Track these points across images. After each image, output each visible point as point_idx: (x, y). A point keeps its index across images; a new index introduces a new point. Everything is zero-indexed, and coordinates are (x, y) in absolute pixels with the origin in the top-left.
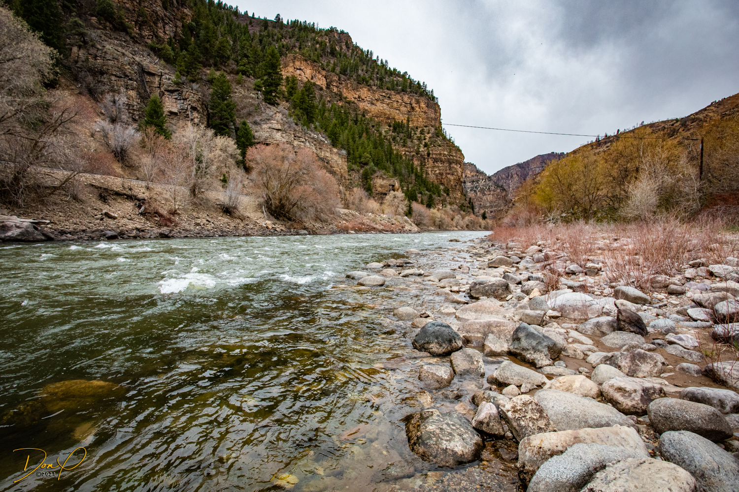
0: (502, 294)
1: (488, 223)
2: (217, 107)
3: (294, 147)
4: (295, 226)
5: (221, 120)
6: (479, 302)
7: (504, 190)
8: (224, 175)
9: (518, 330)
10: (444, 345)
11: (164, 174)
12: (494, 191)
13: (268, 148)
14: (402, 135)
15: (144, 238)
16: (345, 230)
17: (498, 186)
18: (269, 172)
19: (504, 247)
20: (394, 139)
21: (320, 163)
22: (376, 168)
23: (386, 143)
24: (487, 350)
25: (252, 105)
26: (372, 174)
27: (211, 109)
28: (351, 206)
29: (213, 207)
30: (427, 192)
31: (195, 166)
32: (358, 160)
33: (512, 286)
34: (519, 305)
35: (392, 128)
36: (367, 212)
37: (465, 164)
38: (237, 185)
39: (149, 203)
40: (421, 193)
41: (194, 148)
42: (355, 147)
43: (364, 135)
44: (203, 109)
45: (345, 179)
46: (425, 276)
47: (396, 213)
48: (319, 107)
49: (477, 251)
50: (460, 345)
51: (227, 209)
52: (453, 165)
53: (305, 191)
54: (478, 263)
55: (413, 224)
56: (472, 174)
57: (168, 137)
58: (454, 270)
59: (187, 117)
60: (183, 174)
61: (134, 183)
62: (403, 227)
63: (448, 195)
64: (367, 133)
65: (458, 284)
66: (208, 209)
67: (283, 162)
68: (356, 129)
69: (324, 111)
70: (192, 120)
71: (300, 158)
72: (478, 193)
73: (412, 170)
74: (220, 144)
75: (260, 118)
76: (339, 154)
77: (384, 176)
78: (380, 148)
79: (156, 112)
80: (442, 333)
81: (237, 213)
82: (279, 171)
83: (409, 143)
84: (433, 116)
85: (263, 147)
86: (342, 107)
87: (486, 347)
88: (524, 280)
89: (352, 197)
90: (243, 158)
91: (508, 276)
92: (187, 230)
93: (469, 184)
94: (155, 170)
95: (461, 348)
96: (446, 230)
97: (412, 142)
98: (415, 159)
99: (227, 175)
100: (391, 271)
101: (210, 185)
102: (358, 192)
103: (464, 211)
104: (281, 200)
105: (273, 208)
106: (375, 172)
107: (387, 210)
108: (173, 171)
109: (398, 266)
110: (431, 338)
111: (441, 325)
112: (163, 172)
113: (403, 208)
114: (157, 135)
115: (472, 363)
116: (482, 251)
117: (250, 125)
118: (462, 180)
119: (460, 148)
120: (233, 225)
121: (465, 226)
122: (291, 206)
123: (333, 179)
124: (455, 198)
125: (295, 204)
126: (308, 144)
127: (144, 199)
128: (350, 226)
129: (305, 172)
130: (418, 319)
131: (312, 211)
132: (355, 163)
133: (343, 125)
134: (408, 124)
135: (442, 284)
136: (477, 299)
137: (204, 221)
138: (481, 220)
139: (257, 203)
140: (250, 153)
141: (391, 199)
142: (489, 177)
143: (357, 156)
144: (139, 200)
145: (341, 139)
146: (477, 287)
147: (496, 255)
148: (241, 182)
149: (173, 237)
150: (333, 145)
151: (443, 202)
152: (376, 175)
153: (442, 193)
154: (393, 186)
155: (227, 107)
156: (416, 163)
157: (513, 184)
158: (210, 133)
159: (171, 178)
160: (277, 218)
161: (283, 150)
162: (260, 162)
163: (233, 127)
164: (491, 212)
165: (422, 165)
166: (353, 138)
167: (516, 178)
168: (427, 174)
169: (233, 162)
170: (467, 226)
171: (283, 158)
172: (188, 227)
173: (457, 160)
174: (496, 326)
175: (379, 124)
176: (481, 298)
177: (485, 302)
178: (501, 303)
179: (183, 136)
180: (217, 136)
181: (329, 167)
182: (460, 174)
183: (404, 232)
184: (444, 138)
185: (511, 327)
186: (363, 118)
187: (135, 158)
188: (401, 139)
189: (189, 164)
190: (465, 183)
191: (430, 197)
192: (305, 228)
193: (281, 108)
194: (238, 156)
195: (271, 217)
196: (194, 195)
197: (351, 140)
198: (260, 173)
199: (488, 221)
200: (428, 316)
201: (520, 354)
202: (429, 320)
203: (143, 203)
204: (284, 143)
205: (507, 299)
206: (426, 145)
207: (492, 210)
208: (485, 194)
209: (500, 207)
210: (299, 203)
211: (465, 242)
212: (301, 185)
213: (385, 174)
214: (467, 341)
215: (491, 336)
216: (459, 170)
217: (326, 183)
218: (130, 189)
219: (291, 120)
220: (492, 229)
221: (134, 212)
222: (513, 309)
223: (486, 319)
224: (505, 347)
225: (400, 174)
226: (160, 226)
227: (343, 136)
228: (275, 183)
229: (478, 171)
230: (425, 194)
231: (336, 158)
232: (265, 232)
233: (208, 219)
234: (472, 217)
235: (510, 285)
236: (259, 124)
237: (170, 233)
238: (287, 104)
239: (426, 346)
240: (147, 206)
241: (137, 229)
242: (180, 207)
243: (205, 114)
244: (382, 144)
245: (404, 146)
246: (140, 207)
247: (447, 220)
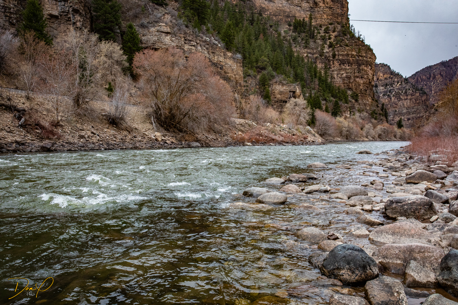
0: (424, 214)
1: (404, 132)
2: (101, 9)
3: (184, 52)
4: (187, 138)
5: (105, 23)
6: (397, 224)
7: (425, 93)
8: (110, 84)
9: (447, 258)
10: (357, 272)
11: (45, 83)
12: (412, 95)
13: (157, 53)
14: (303, 35)
15: (24, 152)
16: (241, 142)
17: (417, 89)
18: (158, 80)
19: (426, 160)
20: (295, 39)
21: (213, 69)
22: (274, 73)
23: (286, 44)
24: (409, 279)
25: (139, 6)
26: (270, 80)
27: (95, 11)
28: (247, 115)
29: (99, 118)
30: (332, 98)
31: (78, 74)
32: (255, 64)
33: (437, 206)
34: (447, 228)
35: (292, 28)
36: (265, 122)
37: (377, 65)
38: (123, 95)
39: (29, 114)
40: (325, 100)
41: (77, 54)
42: (251, 50)
43: (261, 36)
44: (86, 12)
45: (240, 86)
46: (332, 193)
47: (298, 122)
48: (211, 7)
49: (392, 164)
50: (376, 273)
51: (113, 120)
52: (363, 67)
53: (196, 100)
54: (394, 178)
55: (316, 135)
56: (385, 76)
57: (49, 42)
58: (366, 186)
59: (69, 20)
60: (66, 82)
61: (13, 93)
62: (305, 138)
63: (356, 101)
64: (265, 34)
65: (370, 202)
66: (93, 120)
67: (173, 68)
68: (252, 30)
69: (217, 10)
70: (74, 23)
71: (191, 63)
72: (393, 98)
73: (315, 74)
74: (105, 50)
75: (148, 20)
76: (234, 58)
77: (284, 82)
78: (278, 50)
79: (35, 15)
80: (355, 258)
81: (124, 125)
82: (169, 78)
83: (312, 44)
84: (339, 11)
85: (151, 52)
86: (236, 5)
87: (407, 277)
88: (452, 199)
89: (248, 106)
90: (130, 65)
91: (431, 193)
92: (71, 143)
93: (382, 88)
94: (36, 79)
95: (377, 276)
96: (354, 141)
97: (315, 42)
98: (318, 62)
99: (112, 83)
100: (293, 187)
101: (94, 94)
102: (255, 100)
103: (375, 119)
104: (171, 109)
105: (163, 118)
106: (273, 77)
107: (287, 119)
108: (55, 79)
109: (300, 181)
110: (342, 264)
111: (353, 249)
112: (44, 80)
113: (305, 116)
114: (37, 40)
115: (392, 294)
116: (398, 165)
117: (137, 28)
118: (373, 83)
119: (371, 47)
120: (119, 137)
121: (377, 136)
122: (182, 117)
123: (227, 86)
124: (365, 105)
125: (187, 114)
126: (199, 48)
127: (24, 110)
128: (247, 137)
129: (197, 78)
130: (325, 242)
131: (204, 121)
132: (252, 68)
133: (237, 26)
134: (311, 23)
135: (352, 202)
136: (395, 219)
137: (89, 133)
138: (396, 129)
139: (145, 113)
140: (138, 59)
141: (292, 107)
142: (406, 79)
143: (254, 60)
144: (19, 111)
145: (236, 41)
146: (394, 205)
147: (416, 169)
148: (128, 90)
149: (56, 151)
150: (227, 49)
151: (352, 110)
152: (274, 80)
153: (350, 98)
154: (294, 92)
155: (112, 9)
156: (320, 66)
157: (434, 87)
158: (94, 38)
159: (53, 87)
160: (167, 130)
161: (173, 55)
162: (148, 68)
163: (119, 31)
164: (409, 119)
165: (327, 68)
166: (249, 40)
167: (439, 79)
168: (333, 78)
169: (120, 69)
170: (380, 136)
171: (173, 64)
172: (72, 141)
173: (367, 61)
174: (419, 252)
175: (277, 24)
176: (399, 218)
177: (404, 223)
178: (424, 225)
179: (65, 41)
180: (101, 41)
181: (223, 72)
182: (370, 76)
183: (307, 144)
184: (353, 36)
185: (438, 253)
186: (260, 18)
187: (13, 65)
188: (302, 39)
189: (72, 71)
190: (376, 86)
191: (336, 105)
192: (197, 140)
193: (170, 8)
194: (124, 62)
195: (161, 129)
196: (78, 105)
197: (246, 43)
198: (148, 81)
199: (405, 130)
200: (336, 238)
201: (452, 287)
202: (338, 243)
203: (24, 114)
204: (174, 47)
205: (431, 220)
206: (331, 46)
207: (409, 117)
208: (401, 99)
209: (419, 113)
210: (190, 113)
211: (378, 154)
212: (193, 93)
213: (284, 80)
214: (384, 269)
215: (413, 264)
216: (370, 73)
217: (220, 91)
218: (9, 99)
219: (181, 21)
220: (409, 139)
221: (13, 124)
222: (439, 232)
223: (406, 243)
224: (432, 277)
225: (302, 79)
226: (41, 139)
227: (239, 38)
228: (164, 92)
229: (392, 73)
230: (330, 101)
231: (230, 62)
232: (154, 144)
233: (93, 130)
234: (386, 125)
235: (435, 204)
236: (147, 27)
237: (53, 146)
238: (176, 4)
239: (336, 272)
240: (27, 117)
241: (17, 142)
242: (63, 118)
243: (88, 16)
244: (281, 46)
245: (306, 47)
246: (19, 118)
247: (356, 129)
